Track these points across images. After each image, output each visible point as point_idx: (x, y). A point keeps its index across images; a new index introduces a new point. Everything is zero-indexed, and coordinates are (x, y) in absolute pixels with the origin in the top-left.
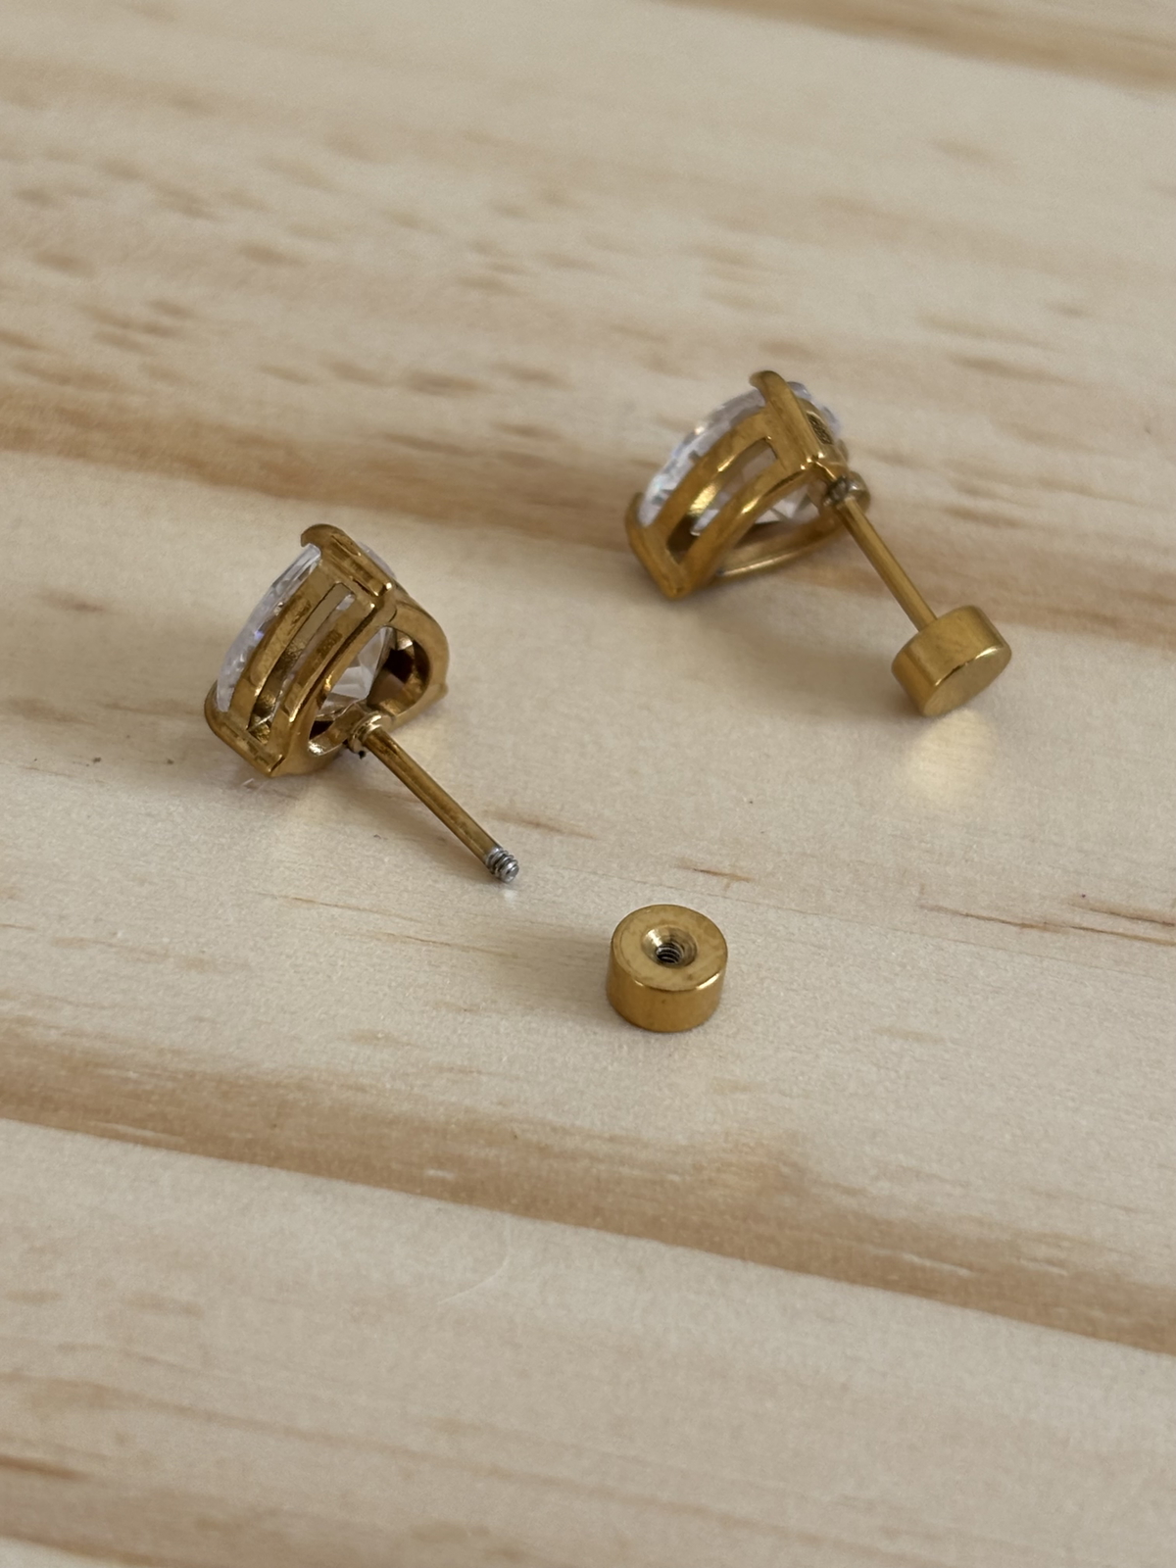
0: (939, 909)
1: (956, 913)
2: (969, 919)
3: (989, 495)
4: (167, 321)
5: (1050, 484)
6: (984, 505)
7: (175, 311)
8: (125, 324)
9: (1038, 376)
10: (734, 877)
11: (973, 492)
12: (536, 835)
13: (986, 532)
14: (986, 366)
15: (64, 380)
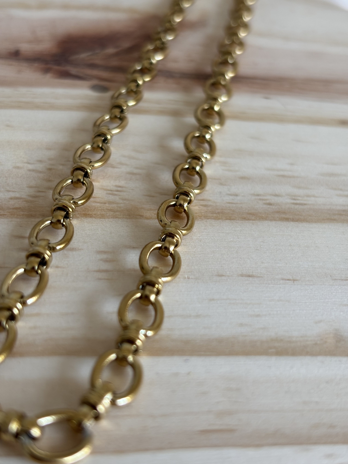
0: (335, 279)
1: (340, 280)
2: (343, 281)
3: (298, 200)
4: (119, 189)
5: (308, 196)
6: (298, 202)
7: (120, 187)
8: (111, 191)
9: (294, 177)
10: (294, 280)
11: (294, 199)
12: (251, 279)
13: (301, 207)
14: (283, 176)
15: (105, 203)
